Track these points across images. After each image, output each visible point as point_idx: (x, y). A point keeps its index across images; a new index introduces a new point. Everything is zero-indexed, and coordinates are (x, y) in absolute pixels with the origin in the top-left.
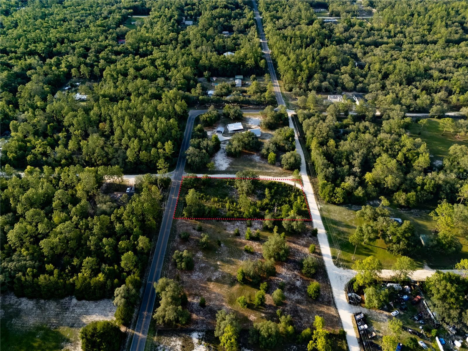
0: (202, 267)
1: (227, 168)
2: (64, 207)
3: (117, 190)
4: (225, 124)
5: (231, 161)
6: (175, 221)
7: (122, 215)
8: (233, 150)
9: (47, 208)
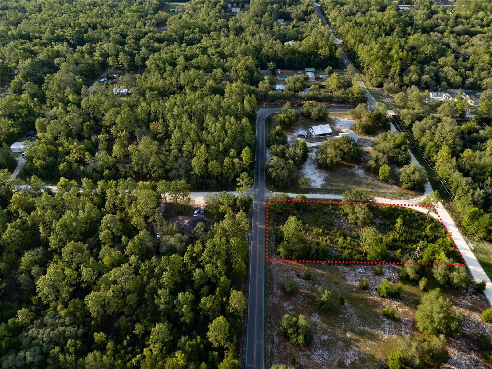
0: (324, 341)
1: (323, 186)
2: (115, 240)
3: (181, 214)
4: (307, 127)
5: (325, 175)
6: (268, 263)
7: (200, 254)
8: (328, 160)
9: (91, 240)
